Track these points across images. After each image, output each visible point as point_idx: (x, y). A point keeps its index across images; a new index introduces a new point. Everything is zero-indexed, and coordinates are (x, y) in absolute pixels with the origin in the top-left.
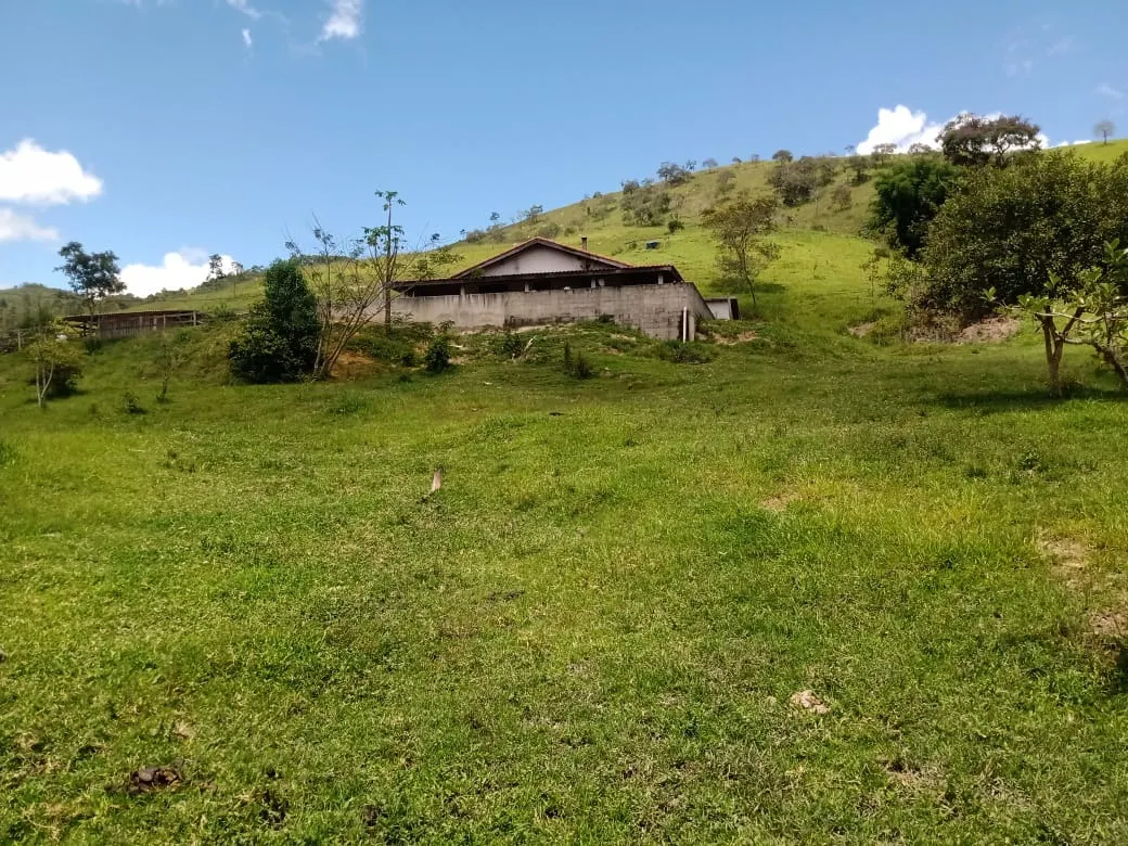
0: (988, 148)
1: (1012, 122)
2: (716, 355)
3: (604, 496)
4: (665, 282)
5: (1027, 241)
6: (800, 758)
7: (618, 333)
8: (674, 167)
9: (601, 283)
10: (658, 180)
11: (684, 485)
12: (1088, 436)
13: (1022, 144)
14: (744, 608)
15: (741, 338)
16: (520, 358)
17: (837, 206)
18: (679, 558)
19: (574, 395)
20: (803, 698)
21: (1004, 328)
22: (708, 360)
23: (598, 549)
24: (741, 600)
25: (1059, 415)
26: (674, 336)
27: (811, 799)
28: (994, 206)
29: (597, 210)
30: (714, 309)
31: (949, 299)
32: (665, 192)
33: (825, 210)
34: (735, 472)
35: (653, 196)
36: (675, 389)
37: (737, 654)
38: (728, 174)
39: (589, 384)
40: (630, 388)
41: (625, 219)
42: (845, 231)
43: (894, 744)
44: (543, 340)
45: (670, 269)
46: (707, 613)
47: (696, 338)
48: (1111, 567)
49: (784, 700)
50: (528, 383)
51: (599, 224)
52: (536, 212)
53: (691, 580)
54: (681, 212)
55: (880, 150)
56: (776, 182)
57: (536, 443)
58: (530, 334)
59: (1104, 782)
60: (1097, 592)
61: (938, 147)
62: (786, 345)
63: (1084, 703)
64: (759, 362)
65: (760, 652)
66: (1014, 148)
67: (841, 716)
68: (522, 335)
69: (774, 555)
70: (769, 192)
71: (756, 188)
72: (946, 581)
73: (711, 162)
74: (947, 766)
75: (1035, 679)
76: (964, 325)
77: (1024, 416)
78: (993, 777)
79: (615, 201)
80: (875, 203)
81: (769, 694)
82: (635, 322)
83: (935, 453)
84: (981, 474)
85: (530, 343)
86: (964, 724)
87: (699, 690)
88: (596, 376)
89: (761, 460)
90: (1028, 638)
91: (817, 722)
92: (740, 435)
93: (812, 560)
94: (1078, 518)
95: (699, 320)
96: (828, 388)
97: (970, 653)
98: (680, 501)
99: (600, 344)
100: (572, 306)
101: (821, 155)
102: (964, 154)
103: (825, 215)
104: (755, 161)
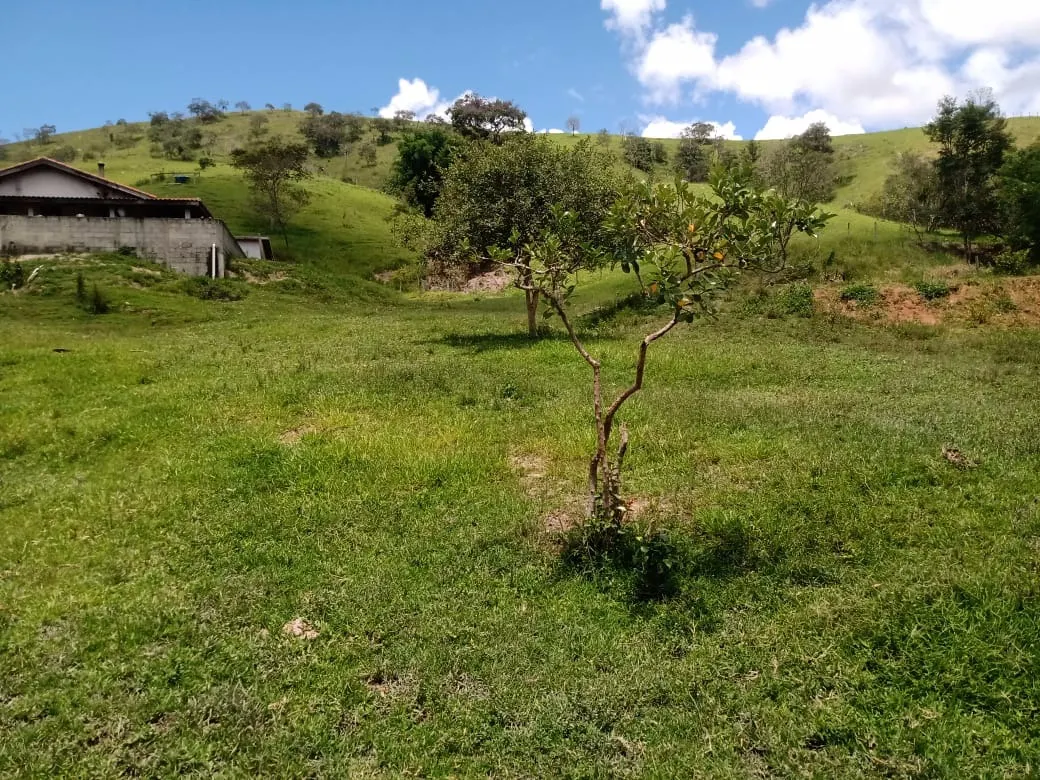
0: (488, 126)
1: (506, 106)
2: (247, 292)
3: (108, 438)
4: (193, 217)
5: (511, 207)
6: (286, 687)
7: (141, 266)
8: (206, 105)
9: (122, 213)
10: (188, 115)
11: (200, 423)
12: (554, 369)
13: (513, 126)
14: (247, 543)
15: (273, 278)
16: (23, 289)
17: (364, 162)
18: (183, 498)
19: (87, 331)
20: (295, 627)
21: (499, 280)
22: (238, 298)
23: (95, 496)
24: (244, 535)
25: (535, 352)
26: (203, 271)
27: (292, 730)
28: (486, 174)
29: (122, 137)
30: (245, 247)
31: (453, 253)
32: (197, 127)
33: (353, 165)
34: (255, 408)
35: (184, 131)
36: (202, 326)
37: (232, 591)
38: (260, 119)
39: (105, 318)
40: (153, 324)
41: (152, 150)
42: (370, 187)
43: (376, 658)
44: (51, 271)
45: (197, 204)
46: (207, 553)
47: (226, 276)
48: (561, 475)
49: (276, 632)
50: (32, 316)
51: (124, 152)
52: (47, 132)
53: (195, 520)
54: (214, 150)
55: (401, 116)
56: (308, 132)
57: (34, 382)
58: (34, 264)
59: (544, 660)
60: (550, 497)
61: (448, 119)
62: (316, 286)
63: (535, 592)
64: (291, 302)
65: (258, 586)
66: (507, 129)
67: (330, 638)
68: (25, 263)
69: (284, 487)
70: (302, 141)
71: (289, 136)
72: (435, 497)
73: (244, 105)
74: (421, 671)
75: (500, 577)
76: (470, 277)
77: (509, 353)
78: (459, 673)
79: (141, 131)
80: (397, 163)
81: (262, 627)
82: (159, 256)
83: (437, 385)
84: (472, 402)
85: (34, 273)
86: (440, 628)
87: (188, 635)
88: (115, 310)
89: (281, 396)
90: (497, 542)
91: (306, 649)
92: (263, 371)
93: (320, 488)
94: (541, 436)
95: (228, 257)
96: (352, 327)
97: (450, 560)
98: (195, 439)
99: (120, 277)
100: (86, 235)
101: (349, 113)
102: (469, 128)
103: (353, 169)
104: (288, 110)
